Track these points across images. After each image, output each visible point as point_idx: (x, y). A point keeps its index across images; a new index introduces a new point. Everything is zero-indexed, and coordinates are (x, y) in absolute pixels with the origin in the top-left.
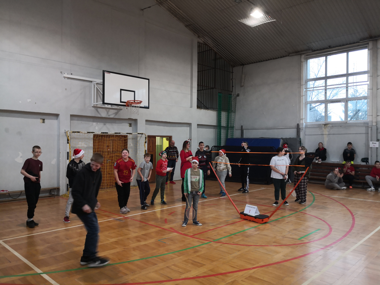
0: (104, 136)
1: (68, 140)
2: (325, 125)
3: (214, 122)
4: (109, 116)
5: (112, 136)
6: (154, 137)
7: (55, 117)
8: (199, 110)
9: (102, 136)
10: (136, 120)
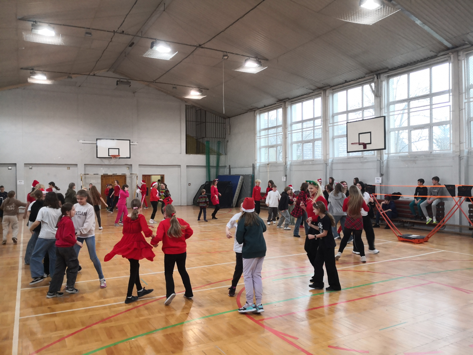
0: (106, 176)
1: (81, 179)
2: (268, 164)
3: (204, 163)
4: (111, 163)
5: (112, 176)
6: (150, 176)
7: (76, 166)
8: (188, 155)
9: (104, 175)
10: (131, 165)
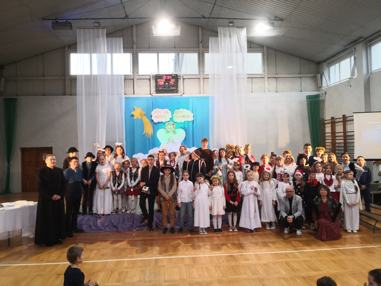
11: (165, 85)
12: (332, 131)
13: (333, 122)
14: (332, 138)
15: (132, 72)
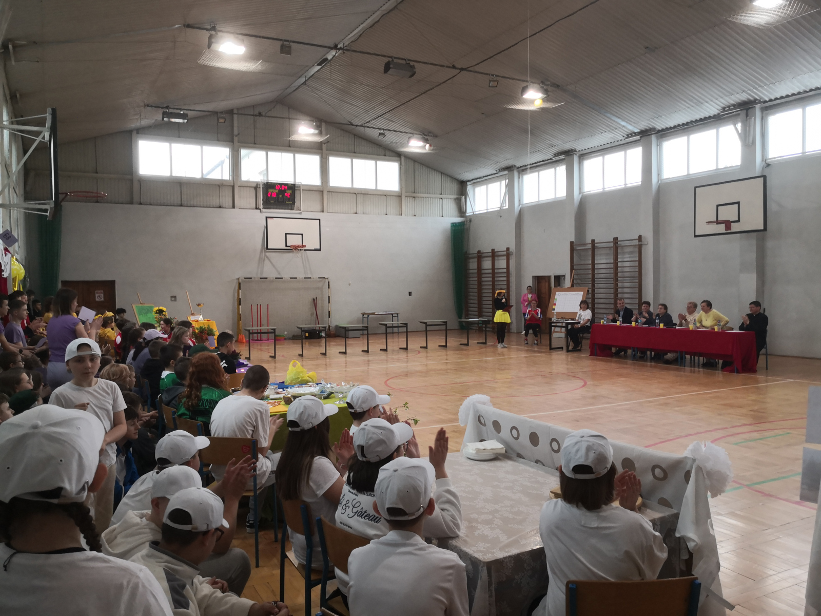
11: (278, 197)
12: (478, 267)
13: (480, 256)
14: (478, 275)
15: (231, 177)
